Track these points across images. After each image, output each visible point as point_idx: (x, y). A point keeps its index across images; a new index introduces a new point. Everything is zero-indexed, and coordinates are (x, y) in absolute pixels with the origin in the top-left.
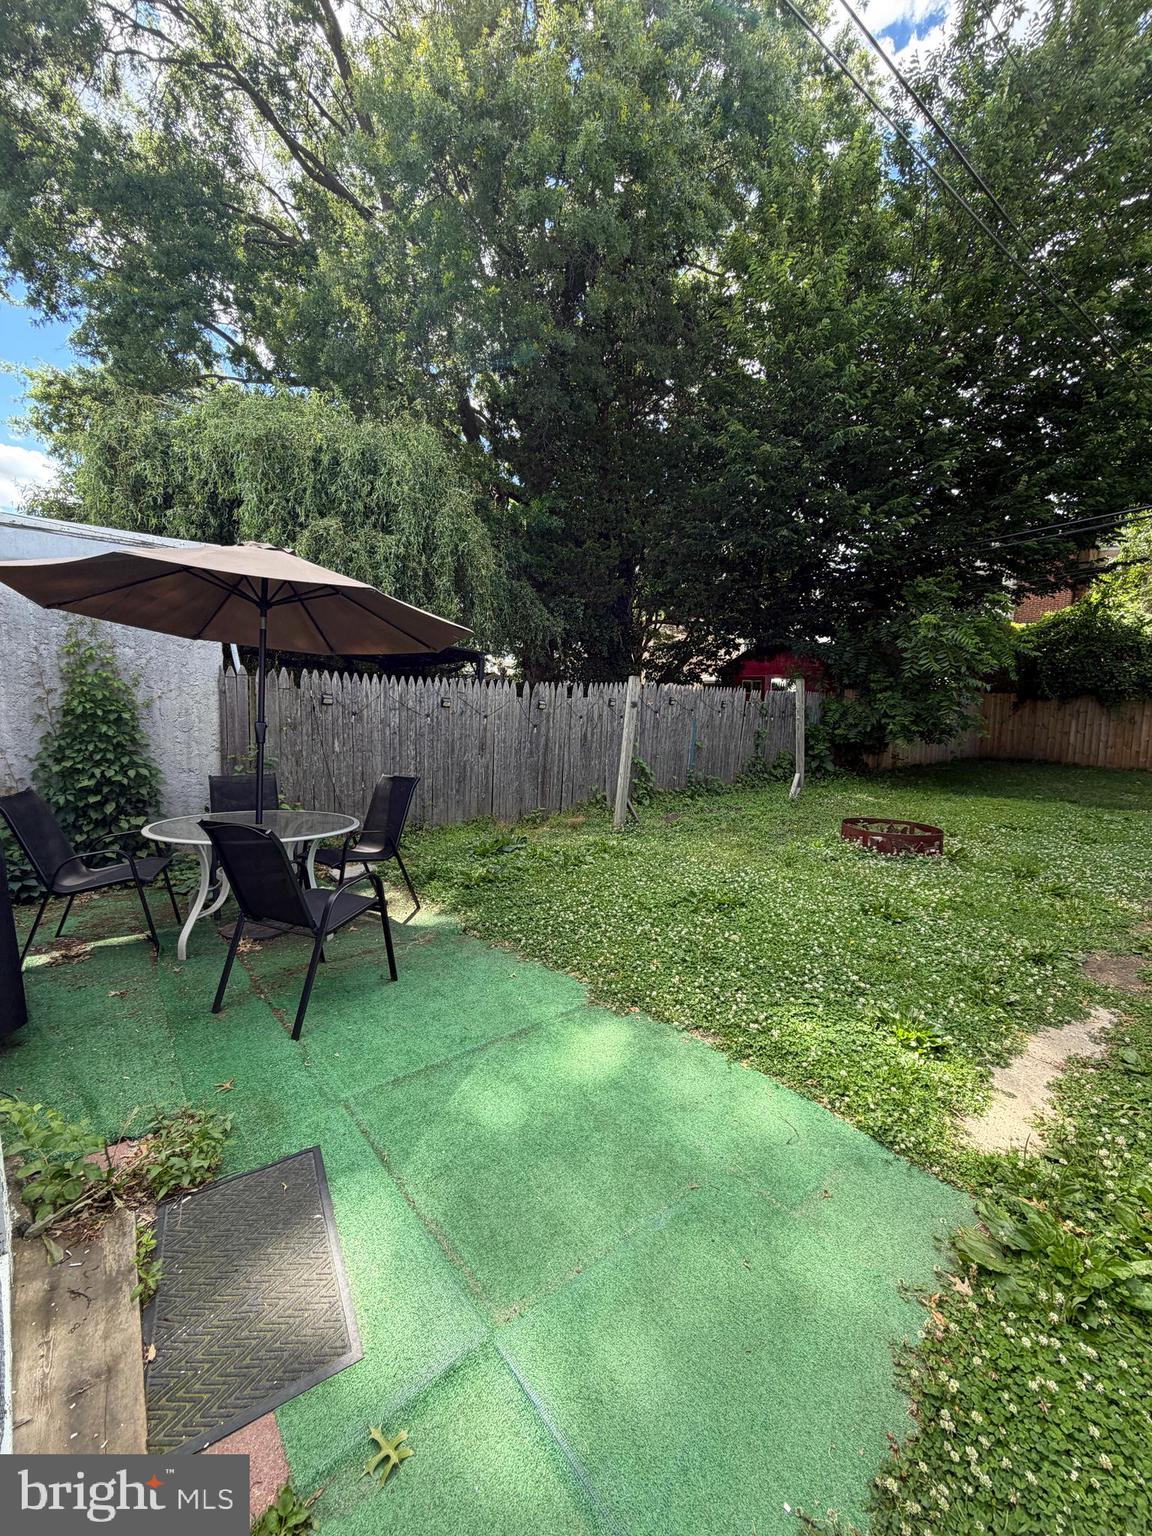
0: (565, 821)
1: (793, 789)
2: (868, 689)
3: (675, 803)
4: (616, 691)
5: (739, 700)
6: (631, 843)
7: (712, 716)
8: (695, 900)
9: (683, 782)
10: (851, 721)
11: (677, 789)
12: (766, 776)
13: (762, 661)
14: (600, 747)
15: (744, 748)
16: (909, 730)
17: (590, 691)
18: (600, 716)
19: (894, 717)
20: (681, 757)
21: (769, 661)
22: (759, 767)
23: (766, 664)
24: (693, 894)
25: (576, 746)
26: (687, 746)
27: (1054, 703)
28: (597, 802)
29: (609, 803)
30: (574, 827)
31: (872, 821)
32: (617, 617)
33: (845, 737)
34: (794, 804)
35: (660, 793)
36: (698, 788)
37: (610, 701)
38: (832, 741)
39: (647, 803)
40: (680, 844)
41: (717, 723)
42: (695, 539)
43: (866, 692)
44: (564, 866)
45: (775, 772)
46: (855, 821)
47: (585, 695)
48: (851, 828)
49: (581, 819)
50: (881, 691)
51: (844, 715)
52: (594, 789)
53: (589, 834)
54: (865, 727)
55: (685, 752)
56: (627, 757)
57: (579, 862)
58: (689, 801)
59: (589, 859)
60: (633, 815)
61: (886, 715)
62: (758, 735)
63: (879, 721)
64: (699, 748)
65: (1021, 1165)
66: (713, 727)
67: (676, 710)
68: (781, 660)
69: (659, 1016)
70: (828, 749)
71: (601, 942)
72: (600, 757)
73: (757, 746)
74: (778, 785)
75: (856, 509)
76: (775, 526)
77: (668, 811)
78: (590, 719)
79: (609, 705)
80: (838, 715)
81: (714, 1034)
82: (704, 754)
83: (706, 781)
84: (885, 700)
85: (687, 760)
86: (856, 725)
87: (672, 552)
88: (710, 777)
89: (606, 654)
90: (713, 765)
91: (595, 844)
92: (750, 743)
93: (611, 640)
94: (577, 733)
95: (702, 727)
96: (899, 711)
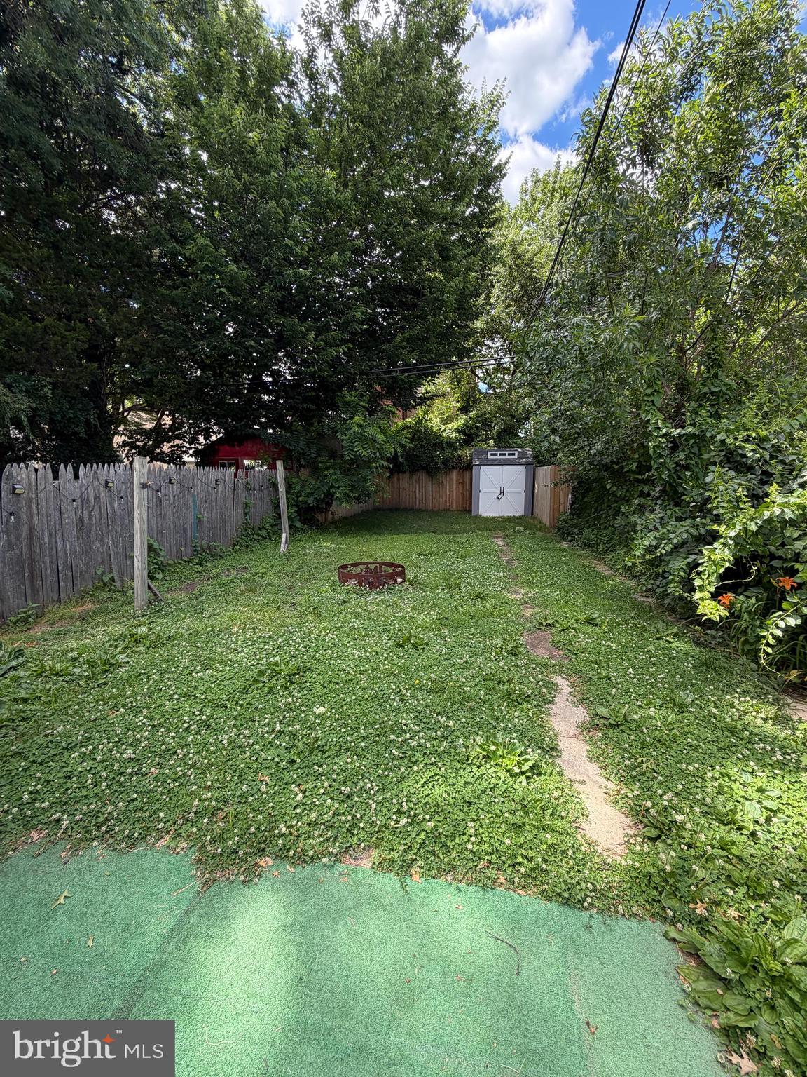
0: (68, 612)
1: (282, 546)
2: (317, 468)
3: (187, 572)
4: (112, 471)
5: (229, 478)
6: (162, 626)
7: (208, 492)
8: (265, 679)
9: (190, 552)
10: (308, 490)
11: (186, 559)
12: (256, 537)
13: (234, 446)
14: (101, 529)
15: (235, 516)
16: (349, 496)
17: (81, 473)
18: (97, 498)
19: (338, 488)
20: (185, 530)
21: (239, 446)
22: (249, 531)
23: (237, 448)
24: (261, 673)
25: (72, 532)
26: (190, 519)
27: (407, 475)
28: (105, 584)
29: (118, 584)
30: (84, 618)
31: (354, 565)
32: (91, 400)
33: (305, 502)
34: (287, 556)
35: (170, 565)
36: (204, 555)
37: (107, 482)
38: (297, 506)
39: (160, 576)
40: (216, 616)
41: (213, 498)
42: (170, 336)
43: (316, 471)
44: (92, 677)
45: (261, 533)
46: (344, 567)
47: (76, 476)
48: (344, 573)
49: (88, 607)
50: (327, 469)
51: (303, 486)
52: (99, 572)
53: (106, 623)
54: (319, 495)
55: (188, 526)
56: (142, 538)
57: (110, 666)
58: (199, 568)
59: (122, 658)
60: (155, 594)
61: (332, 486)
62: (246, 505)
63: (328, 491)
64: (200, 520)
65: (668, 868)
66: (211, 502)
67: (176, 488)
68: (249, 446)
69: (301, 859)
70: (296, 512)
71: (184, 775)
72: (102, 540)
73: (246, 514)
74: (266, 543)
75: (304, 335)
76: (243, 337)
77: (183, 581)
78: (84, 500)
79: (107, 486)
80: (298, 488)
81: (365, 848)
82: (205, 524)
83: (209, 547)
84: (332, 475)
85: (191, 532)
86: (312, 494)
87: (145, 344)
88: (213, 544)
89: (83, 435)
90: (214, 533)
91: (122, 637)
92: (241, 512)
93: (88, 423)
94: (70, 517)
95: (201, 502)
96: (341, 484)
